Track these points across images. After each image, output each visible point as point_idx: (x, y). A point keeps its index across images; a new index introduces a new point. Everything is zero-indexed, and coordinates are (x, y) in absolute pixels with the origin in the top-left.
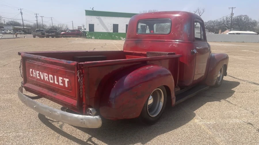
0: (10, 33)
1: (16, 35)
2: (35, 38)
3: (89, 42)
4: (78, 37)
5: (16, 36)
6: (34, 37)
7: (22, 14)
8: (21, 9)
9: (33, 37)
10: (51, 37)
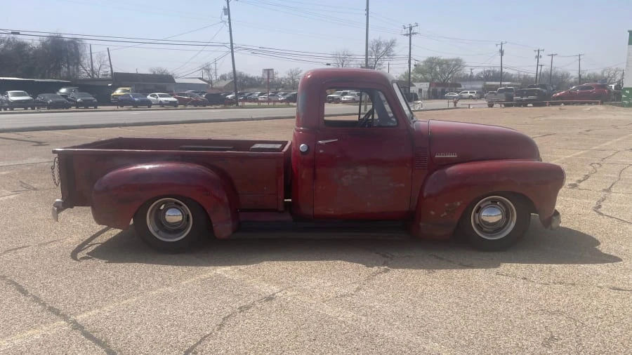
0: (471, 98)
1: (455, 103)
2: (491, 108)
3: (621, 117)
4: (597, 103)
5: (455, 105)
6: (491, 105)
7: (502, 55)
8: (502, 44)
9: (487, 106)
10: (531, 105)
